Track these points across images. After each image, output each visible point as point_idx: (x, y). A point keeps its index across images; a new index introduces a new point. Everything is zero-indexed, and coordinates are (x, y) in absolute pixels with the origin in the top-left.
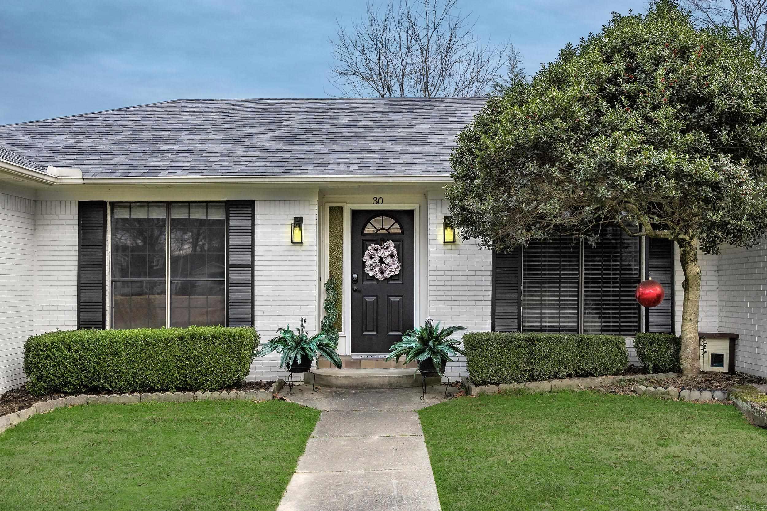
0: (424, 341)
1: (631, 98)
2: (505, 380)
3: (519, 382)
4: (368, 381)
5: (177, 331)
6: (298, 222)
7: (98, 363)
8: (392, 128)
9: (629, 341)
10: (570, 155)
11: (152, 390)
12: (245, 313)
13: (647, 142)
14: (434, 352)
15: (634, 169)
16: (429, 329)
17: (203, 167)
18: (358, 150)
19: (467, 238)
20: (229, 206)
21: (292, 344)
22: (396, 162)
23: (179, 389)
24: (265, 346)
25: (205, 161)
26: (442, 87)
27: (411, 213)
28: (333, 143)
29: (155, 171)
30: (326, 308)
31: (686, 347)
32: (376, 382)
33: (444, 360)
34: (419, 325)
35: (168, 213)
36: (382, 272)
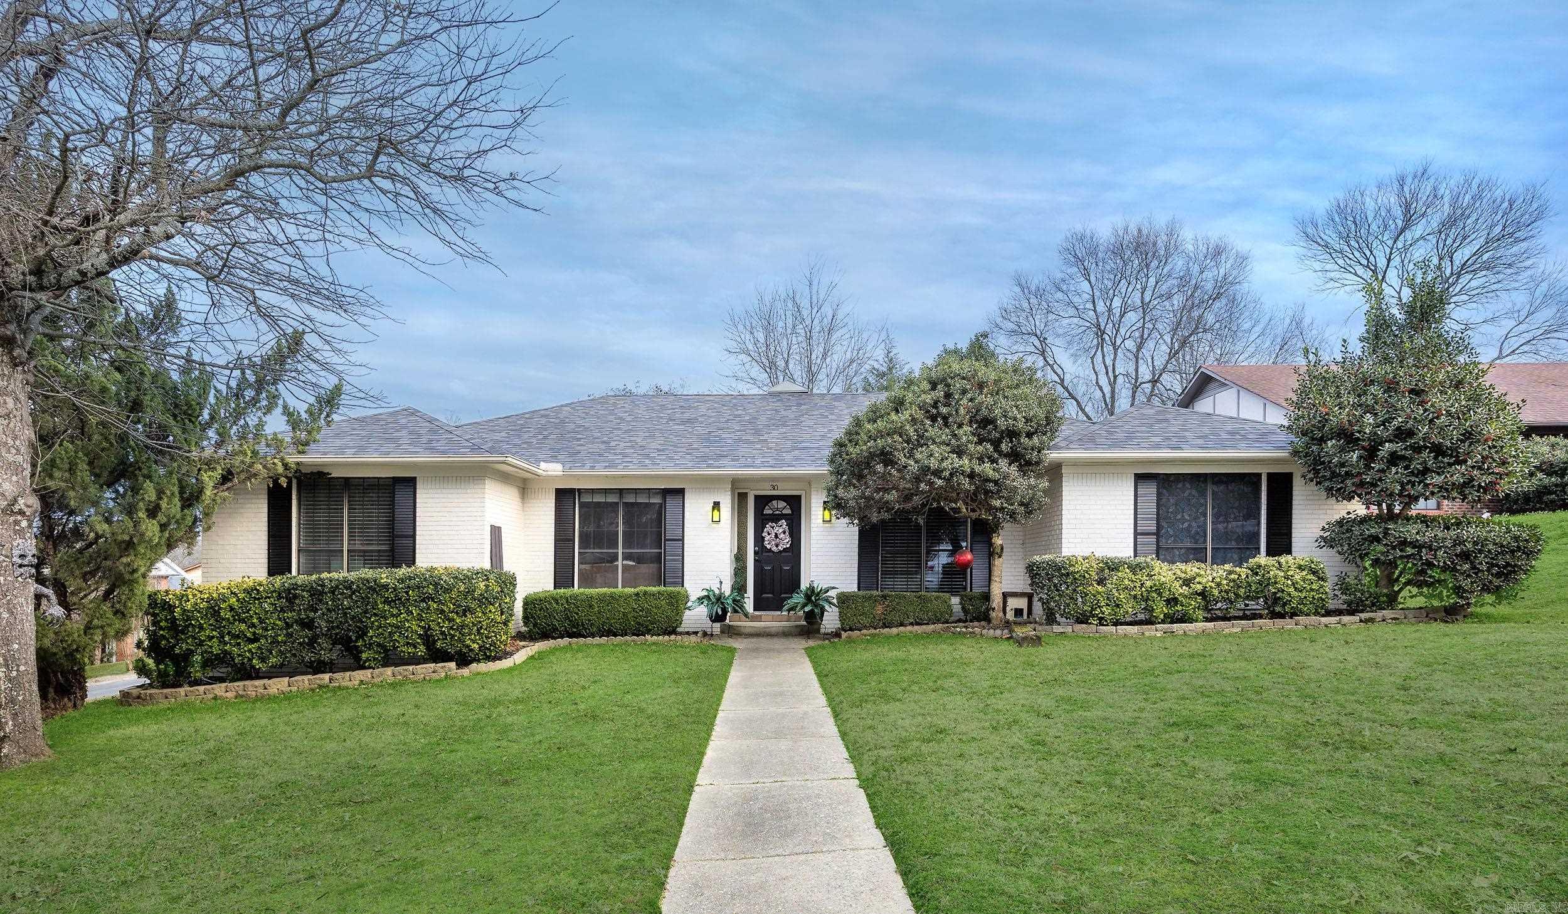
0: (808, 597)
1: (945, 419)
2: (865, 627)
3: (875, 629)
4: (767, 630)
5: (630, 590)
6: (716, 505)
7: (577, 614)
8: (784, 425)
9: (955, 601)
10: (903, 459)
11: (615, 635)
12: (677, 577)
13: (953, 452)
14: (816, 605)
15: (942, 471)
16: (811, 589)
17: (647, 461)
18: (759, 446)
19: (838, 518)
20: (666, 493)
21: (714, 600)
22: (788, 457)
23: (634, 634)
24: (693, 602)
25: (647, 456)
26: (824, 366)
27: (799, 497)
28: (740, 440)
29: (612, 465)
30: (736, 574)
31: (993, 601)
32: (773, 630)
33: (823, 610)
34: (804, 585)
35: (621, 497)
36: (777, 546)
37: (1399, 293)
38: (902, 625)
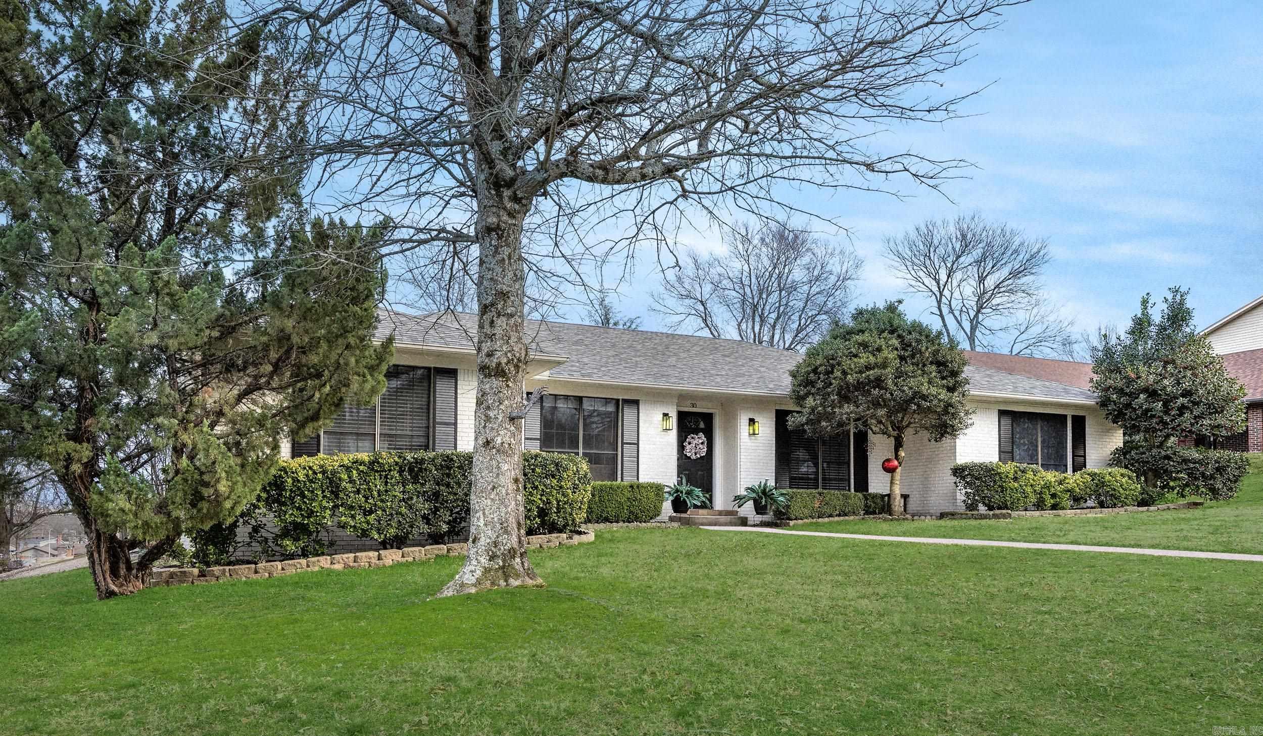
3: (813, 519)
6: (665, 416)
12: (633, 476)
17: (609, 374)
20: (623, 403)
27: (711, 415)
29: (585, 375)
31: (895, 499)
35: (581, 403)
36: (696, 454)
37: (950, 302)
38: (831, 516)
